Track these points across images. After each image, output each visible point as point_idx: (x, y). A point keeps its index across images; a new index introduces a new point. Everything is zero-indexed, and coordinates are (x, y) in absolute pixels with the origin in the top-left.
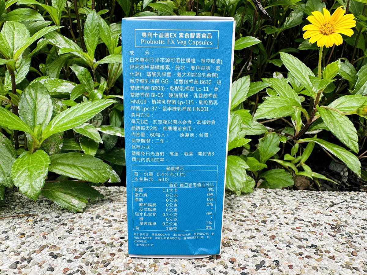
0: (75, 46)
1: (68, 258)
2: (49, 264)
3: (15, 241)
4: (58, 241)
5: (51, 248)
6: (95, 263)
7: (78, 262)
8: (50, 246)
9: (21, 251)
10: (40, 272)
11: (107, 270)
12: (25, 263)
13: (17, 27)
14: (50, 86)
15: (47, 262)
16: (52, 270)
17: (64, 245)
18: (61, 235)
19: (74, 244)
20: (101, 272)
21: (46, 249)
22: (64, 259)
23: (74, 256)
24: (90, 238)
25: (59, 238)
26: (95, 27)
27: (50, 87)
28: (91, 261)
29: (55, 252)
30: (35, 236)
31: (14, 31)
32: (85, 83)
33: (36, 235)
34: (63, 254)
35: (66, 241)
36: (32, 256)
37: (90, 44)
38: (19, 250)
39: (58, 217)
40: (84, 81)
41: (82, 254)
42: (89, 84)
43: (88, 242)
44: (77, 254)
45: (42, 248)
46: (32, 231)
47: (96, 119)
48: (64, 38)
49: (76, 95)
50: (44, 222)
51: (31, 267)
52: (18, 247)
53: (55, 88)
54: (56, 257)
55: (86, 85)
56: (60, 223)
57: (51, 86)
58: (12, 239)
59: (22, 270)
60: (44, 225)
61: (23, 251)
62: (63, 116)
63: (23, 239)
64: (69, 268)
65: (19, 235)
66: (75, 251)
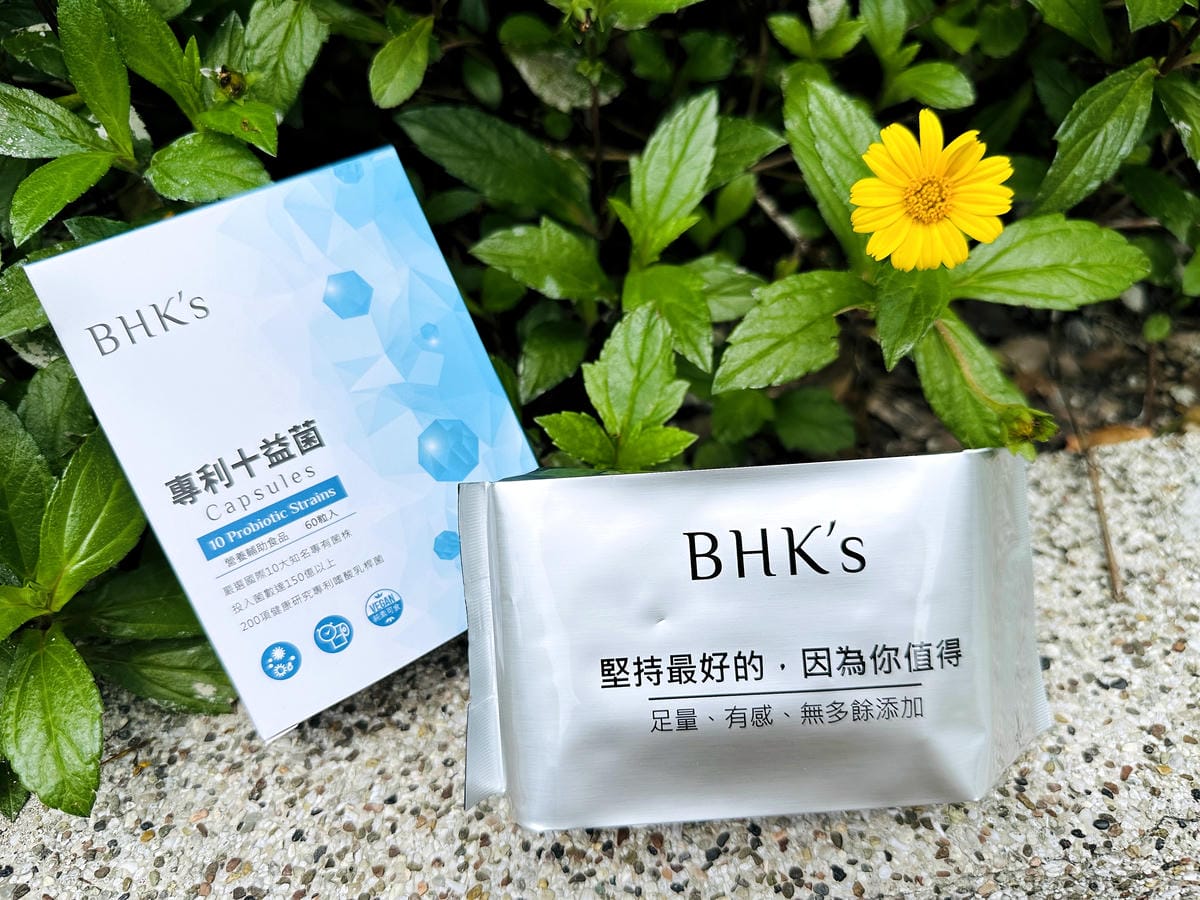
3: (139, 858)
4: (241, 839)
5: (231, 868)
8: (226, 862)
17: (257, 850)
18: (242, 814)
19: (281, 844)
21: (222, 875)
23: (293, 891)
24: (314, 814)
25: (240, 826)
29: (245, 883)
30: (180, 828)
33: (179, 823)
34: (266, 888)
35: (259, 836)
38: (159, 888)
39: (213, 737)
41: (307, 880)
43: (312, 833)
44: (297, 882)
46: (165, 807)
52: (155, 882)
56: (223, 764)
58: (128, 848)
60: (187, 780)
61: (169, 888)
63: (154, 844)
65: (139, 831)
66: (289, 869)
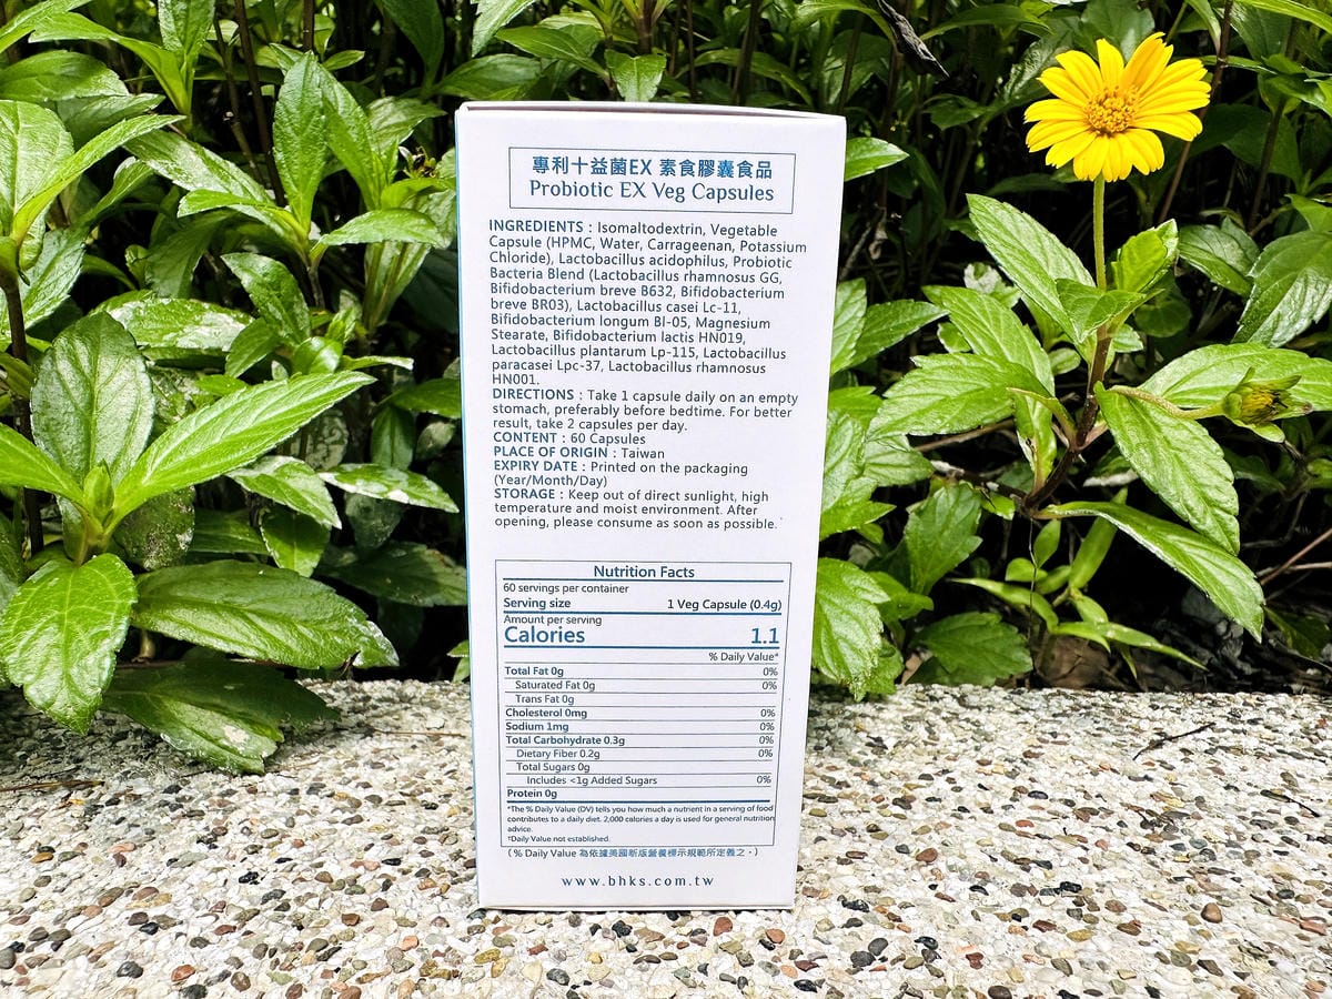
0: (245, 183)
1: (193, 933)
2: (127, 954)
3: (16, 875)
4: (167, 872)
5: (140, 896)
6: (287, 949)
7: (229, 945)
8: (136, 891)
9: (35, 909)
10: (94, 978)
11: (326, 974)
12: (45, 949)
13: (27, 120)
14: (153, 325)
15: (121, 947)
16: (136, 972)
17: (186, 885)
18: (180, 851)
19: (221, 882)
20: (304, 980)
21: (123, 901)
22: (179, 935)
23: (218, 924)
24: (280, 861)
25: (171, 861)
26: (311, 115)
27: (156, 330)
28: (272, 942)
29: (152, 913)
30: (89, 858)
31: (17, 137)
32: (278, 316)
33: (92, 851)
34: (180, 918)
35: (195, 874)
36: (69, 926)
37: (296, 177)
38: (26, 906)
39: (176, 789)
40: (272, 308)
41: (244, 918)
42: (293, 317)
43: (270, 877)
44: (228, 919)
45: (110, 897)
46: (81, 837)
47: (323, 442)
48: (204, 154)
49: (246, 356)
50: (123, 809)
51: (63, 962)
52: (25, 898)
53: (172, 335)
54: (152, 928)
55: (280, 323)
56: (178, 812)
57: (159, 326)
58: (8, 866)
59: (33, 973)
60: (123, 819)
61: (42, 907)
62: (185, 435)
63: (46, 866)
64: (193, 965)
65: (34, 853)
66: (223, 905)
